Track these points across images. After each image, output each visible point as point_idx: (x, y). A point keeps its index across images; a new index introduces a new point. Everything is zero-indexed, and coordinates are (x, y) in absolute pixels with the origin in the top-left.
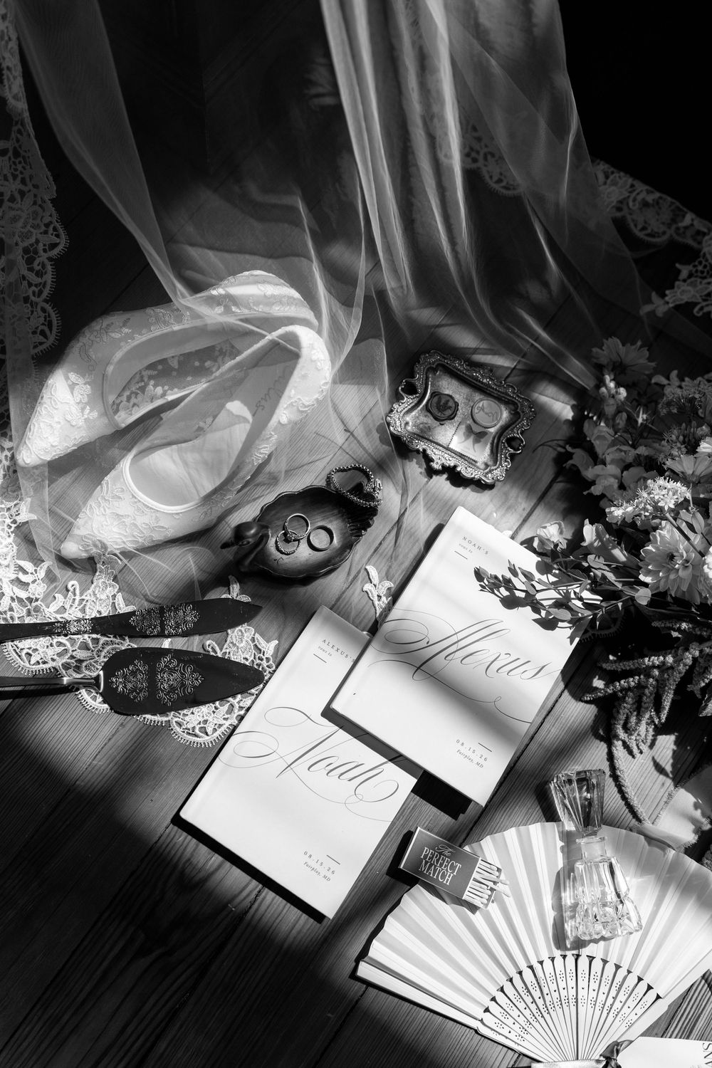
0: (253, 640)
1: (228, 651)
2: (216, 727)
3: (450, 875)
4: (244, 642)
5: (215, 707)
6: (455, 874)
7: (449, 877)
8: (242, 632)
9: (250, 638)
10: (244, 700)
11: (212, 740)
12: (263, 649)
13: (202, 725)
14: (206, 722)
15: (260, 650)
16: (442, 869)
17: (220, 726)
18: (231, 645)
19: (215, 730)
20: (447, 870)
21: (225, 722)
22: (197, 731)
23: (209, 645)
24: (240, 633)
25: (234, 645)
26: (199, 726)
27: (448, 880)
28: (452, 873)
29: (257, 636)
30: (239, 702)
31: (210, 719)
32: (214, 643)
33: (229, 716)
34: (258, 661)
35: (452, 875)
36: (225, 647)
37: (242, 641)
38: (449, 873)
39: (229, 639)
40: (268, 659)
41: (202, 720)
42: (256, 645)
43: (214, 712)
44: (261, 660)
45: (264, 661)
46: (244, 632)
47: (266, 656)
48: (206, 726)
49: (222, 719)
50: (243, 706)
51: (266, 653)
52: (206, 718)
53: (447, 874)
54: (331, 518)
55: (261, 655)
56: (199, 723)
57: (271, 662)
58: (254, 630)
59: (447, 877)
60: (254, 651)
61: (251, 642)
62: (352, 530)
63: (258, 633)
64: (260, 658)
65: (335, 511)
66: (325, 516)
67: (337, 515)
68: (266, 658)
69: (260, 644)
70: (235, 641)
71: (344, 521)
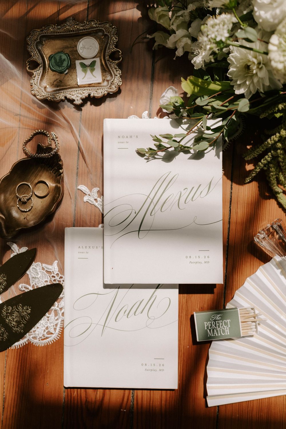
0: (43, 269)
1: (34, 283)
2: (55, 327)
3: (227, 329)
4: (39, 273)
5: (47, 317)
6: (229, 326)
7: (227, 330)
8: (34, 269)
9: (41, 268)
10: (59, 304)
11: (57, 335)
12: (51, 271)
13: (47, 331)
14: (47, 328)
15: (50, 272)
16: (221, 328)
17: (56, 325)
18: (33, 279)
19: (55, 329)
20: (224, 327)
21: (57, 321)
22: (47, 336)
23: (22, 287)
24: (34, 270)
25: (35, 278)
26: (45, 333)
27: (227, 332)
28: (227, 327)
29: (44, 265)
30: (58, 307)
31: (49, 325)
32: (24, 284)
33: (57, 317)
34: (54, 279)
35: (228, 328)
36: (31, 282)
37: (38, 273)
38: (226, 328)
39: (30, 276)
40: (57, 274)
41: (44, 328)
42: (47, 271)
43: (48, 320)
44: (54, 277)
45: (56, 277)
46: (35, 268)
47: (55, 274)
48: (49, 329)
49: (55, 321)
50: (61, 307)
51: (54, 272)
52: (46, 326)
53: (225, 329)
54: (40, 174)
55: (53, 275)
56: (44, 331)
57: (60, 275)
58: (40, 263)
59: (226, 331)
60: (48, 275)
61: (43, 271)
62: (55, 173)
63: (44, 263)
64: (53, 276)
65: (39, 168)
66: (35, 175)
67: (41, 170)
68: (56, 275)
69: (48, 269)
70: (34, 276)
71: (47, 171)
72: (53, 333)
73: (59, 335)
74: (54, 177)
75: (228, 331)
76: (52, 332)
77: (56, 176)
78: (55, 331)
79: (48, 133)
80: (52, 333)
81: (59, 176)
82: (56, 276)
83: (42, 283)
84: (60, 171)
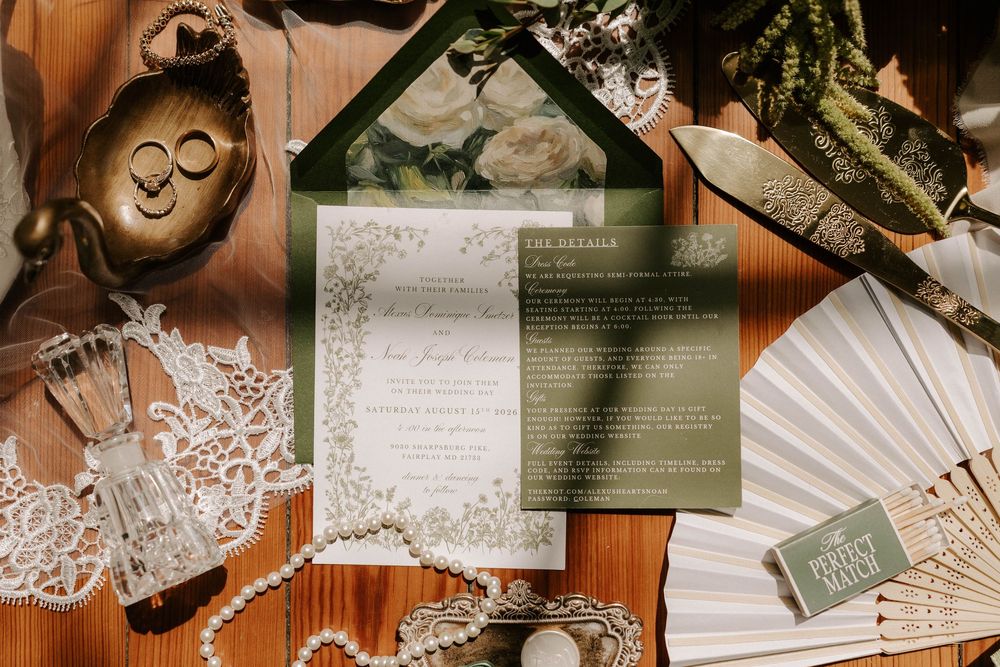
0: (210, 358)
1: (188, 399)
2: (247, 510)
3: (870, 559)
4: (201, 371)
5: (225, 485)
6: (873, 551)
7: (871, 562)
8: (187, 360)
9: (205, 358)
10: (258, 448)
11: (254, 530)
12: (233, 363)
13: (226, 520)
14: (226, 513)
15: (231, 366)
16: (855, 563)
17: (251, 505)
18: (186, 387)
19: (248, 515)
20: (861, 558)
21: (253, 495)
22: (226, 532)
23: (156, 411)
24: (186, 363)
25: (190, 384)
26: (222, 525)
27: (873, 567)
28: (870, 553)
29: (212, 349)
30: (254, 457)
31: (229, 504)
32: (161, 403)
33: (252, 484)
34: (239, 383)
35: (871, 556)
36: (180, 396)
37: (197, 372)
38: (866, 559)
39: (176, 381)
40: (249, 371)
41: (219, 514)
42: (219, 364)
43: (228, 493)
44: (242, 378)
45: (247, 377)
46: (189, 357)
47: (244, 369)
48: (232, 516)
49: (246, 495)
50: (264, 457)
51: (240, 364)
52: (223, 508)
53: (865, 561)
54: (190, 114)
55: (237, 372)
56: (220, 520)
57: (257, 372)
58: (200, 344)
59: (870, 565)
60: (223, 374)
61: (209, 364)
62: (229, 110)
63: (210, 344)
64: (238, 378)
65: (187, 99)
66: (178, 118)
67: (192, 103)
68: (246, 371)
69: (224, 358)
70: (187, 379)
71: (209, 104)
72: (243, 525)
73: (258, 531)
74: (227, 120)
75: (874, 563)
76: (238, 522)
77: (233, 117)
78: (248, 521)
79: (205, 7)
80: (239, 526)
81: (240, 113)
82: (245, 375)
83: (209, 396)
84: (243, 98)
